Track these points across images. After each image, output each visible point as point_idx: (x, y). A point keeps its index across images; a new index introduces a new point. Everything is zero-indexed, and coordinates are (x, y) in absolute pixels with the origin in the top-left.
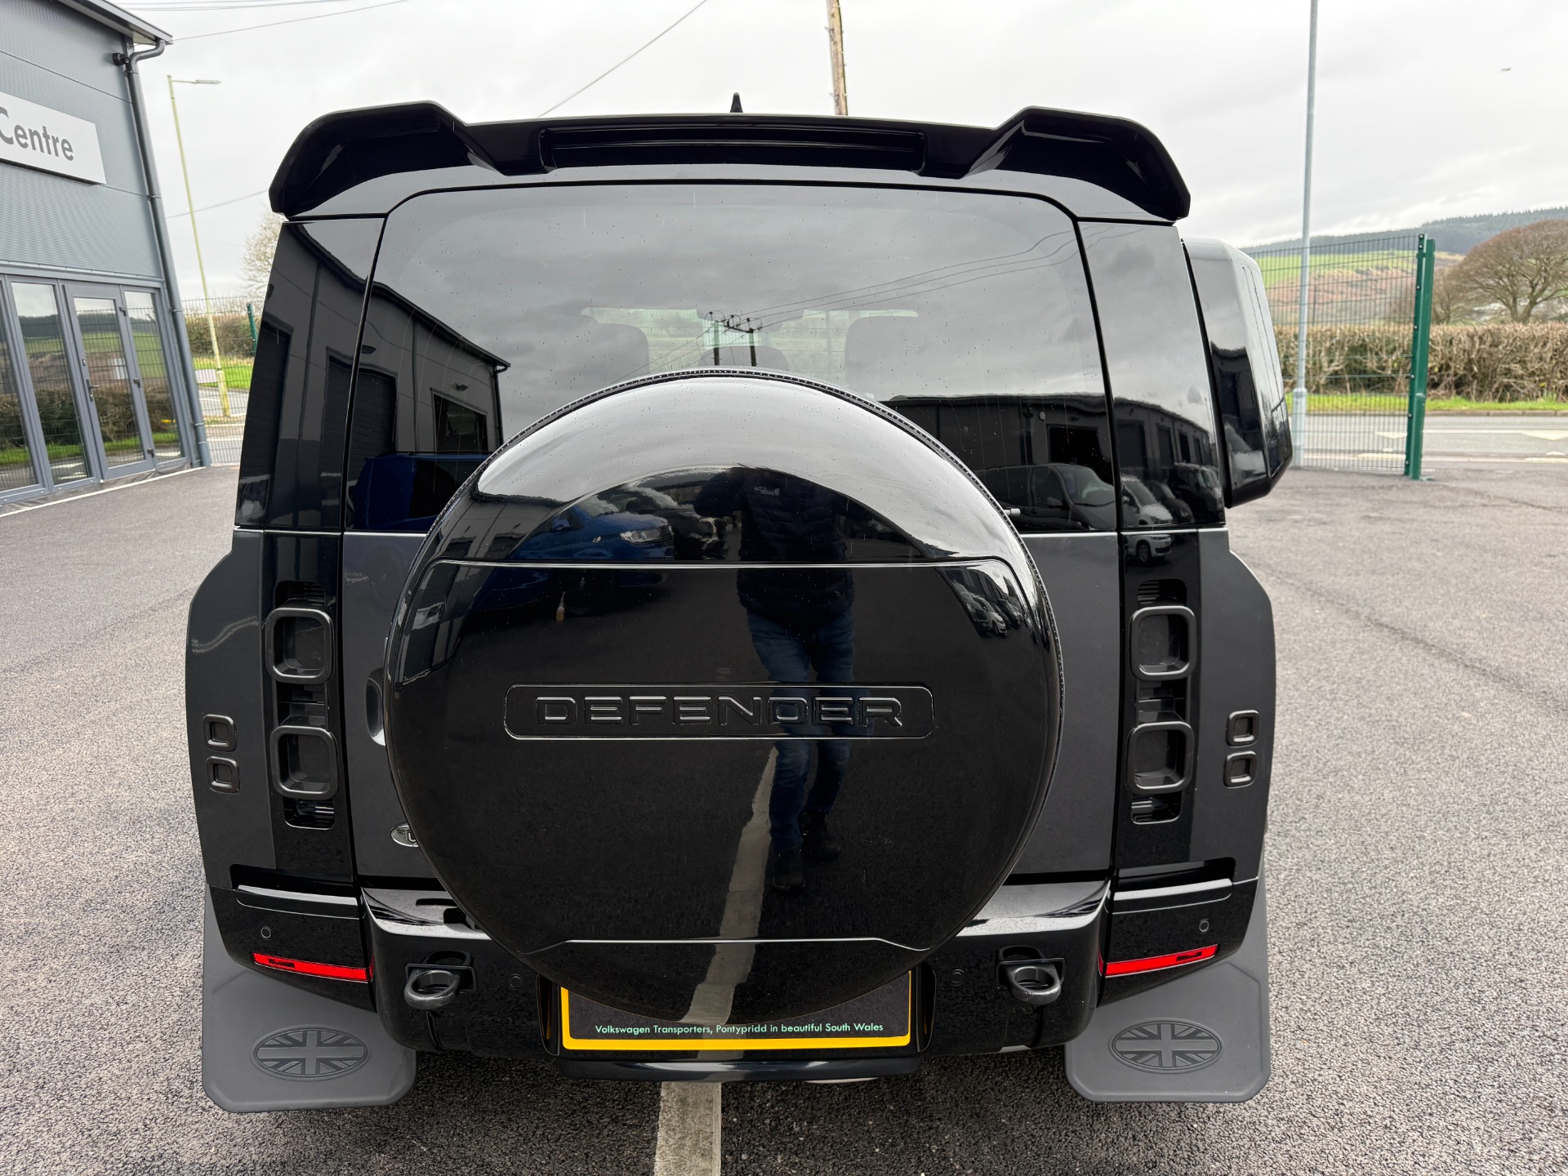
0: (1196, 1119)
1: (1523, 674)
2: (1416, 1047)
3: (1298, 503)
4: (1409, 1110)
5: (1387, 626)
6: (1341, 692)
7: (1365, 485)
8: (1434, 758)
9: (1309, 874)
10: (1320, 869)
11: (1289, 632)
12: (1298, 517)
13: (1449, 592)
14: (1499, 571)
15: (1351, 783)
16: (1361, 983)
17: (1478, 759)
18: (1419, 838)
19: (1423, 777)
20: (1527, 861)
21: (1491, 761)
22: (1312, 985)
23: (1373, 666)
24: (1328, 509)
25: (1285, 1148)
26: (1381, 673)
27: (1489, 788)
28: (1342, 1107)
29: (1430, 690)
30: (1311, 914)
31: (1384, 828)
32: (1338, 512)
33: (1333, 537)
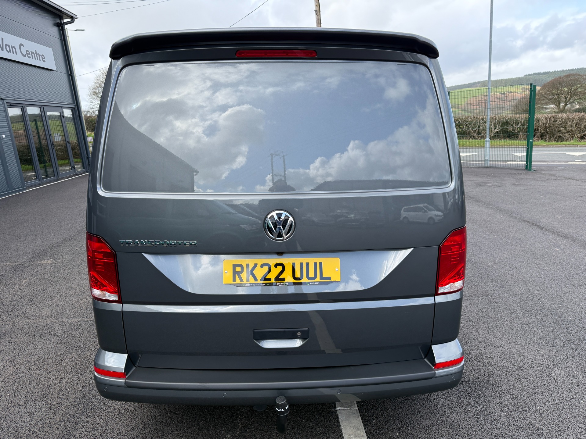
0: (489, 366)
1: (575, 236)
2: (553, 346)
3: (490, 179)
4: (553, 363)
5: (527, 221)
7: (512, 173)
8: (548, 263)
9: (512, 298)
10: (515, 297)
11: (493, 224)
12: (490, 184)
13: (546, 209)
14: (563, 202)
15: (522, 271)
16: (534, 329)
17: (562, 263)
18: (547, 287)
19: (545, 269)
20: (582, 293)
21: (567, 264)
23: (524, 234)
24: (500, 182)
25: (517, 373)
26: (527, 236)
27: (567, 272)
28: (533, 362)
29: (544, 242)
30: (515, 310)
31: (535, 284)
32: (504, 183)
33: (503, 191)
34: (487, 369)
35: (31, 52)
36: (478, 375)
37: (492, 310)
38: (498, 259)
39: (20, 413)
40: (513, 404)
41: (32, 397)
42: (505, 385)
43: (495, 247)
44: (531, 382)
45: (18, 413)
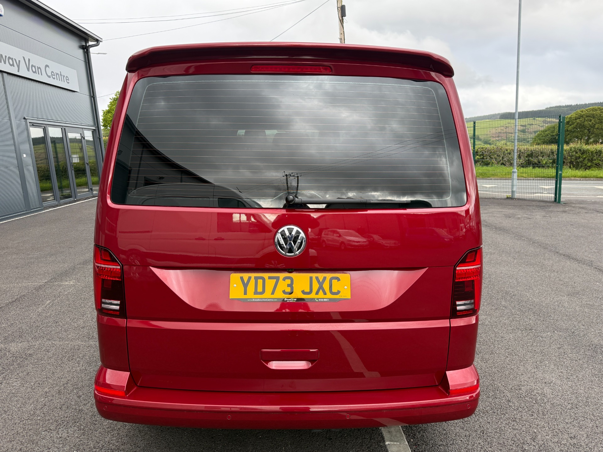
0: (542, 403)
3: (518, 211)
5: (562, 254)
6: (552, 276)
7: (540, 205)
8: (591, 297)
9: (557, 333)
10: (561, 331)
11: (528, 256)
12: (519, 216)
13: (581, 242)
15: (564, 305)
16: (584, 365)
18: (592, 322)
19: (588, 303)
22: (568, 365)
23: (561, 267)
24: (530, 214)
25: (573, 411)
26: (565, 270)
28: (588, 400)
29: (583, 275)
30: (562, 345)
31: (579, 319)
32: (534, 215)
33: (534, 223)
34: (540, 406)
35: (56, 73)
36: (532, 412)
37: (537, 345)
38: (537, 292)
39: (53, 438)
40: (572, 444)
41: (64, 421)
42: (561, 423)
43: (532, 279)
44: (589, 421)
45: (50, 437)
